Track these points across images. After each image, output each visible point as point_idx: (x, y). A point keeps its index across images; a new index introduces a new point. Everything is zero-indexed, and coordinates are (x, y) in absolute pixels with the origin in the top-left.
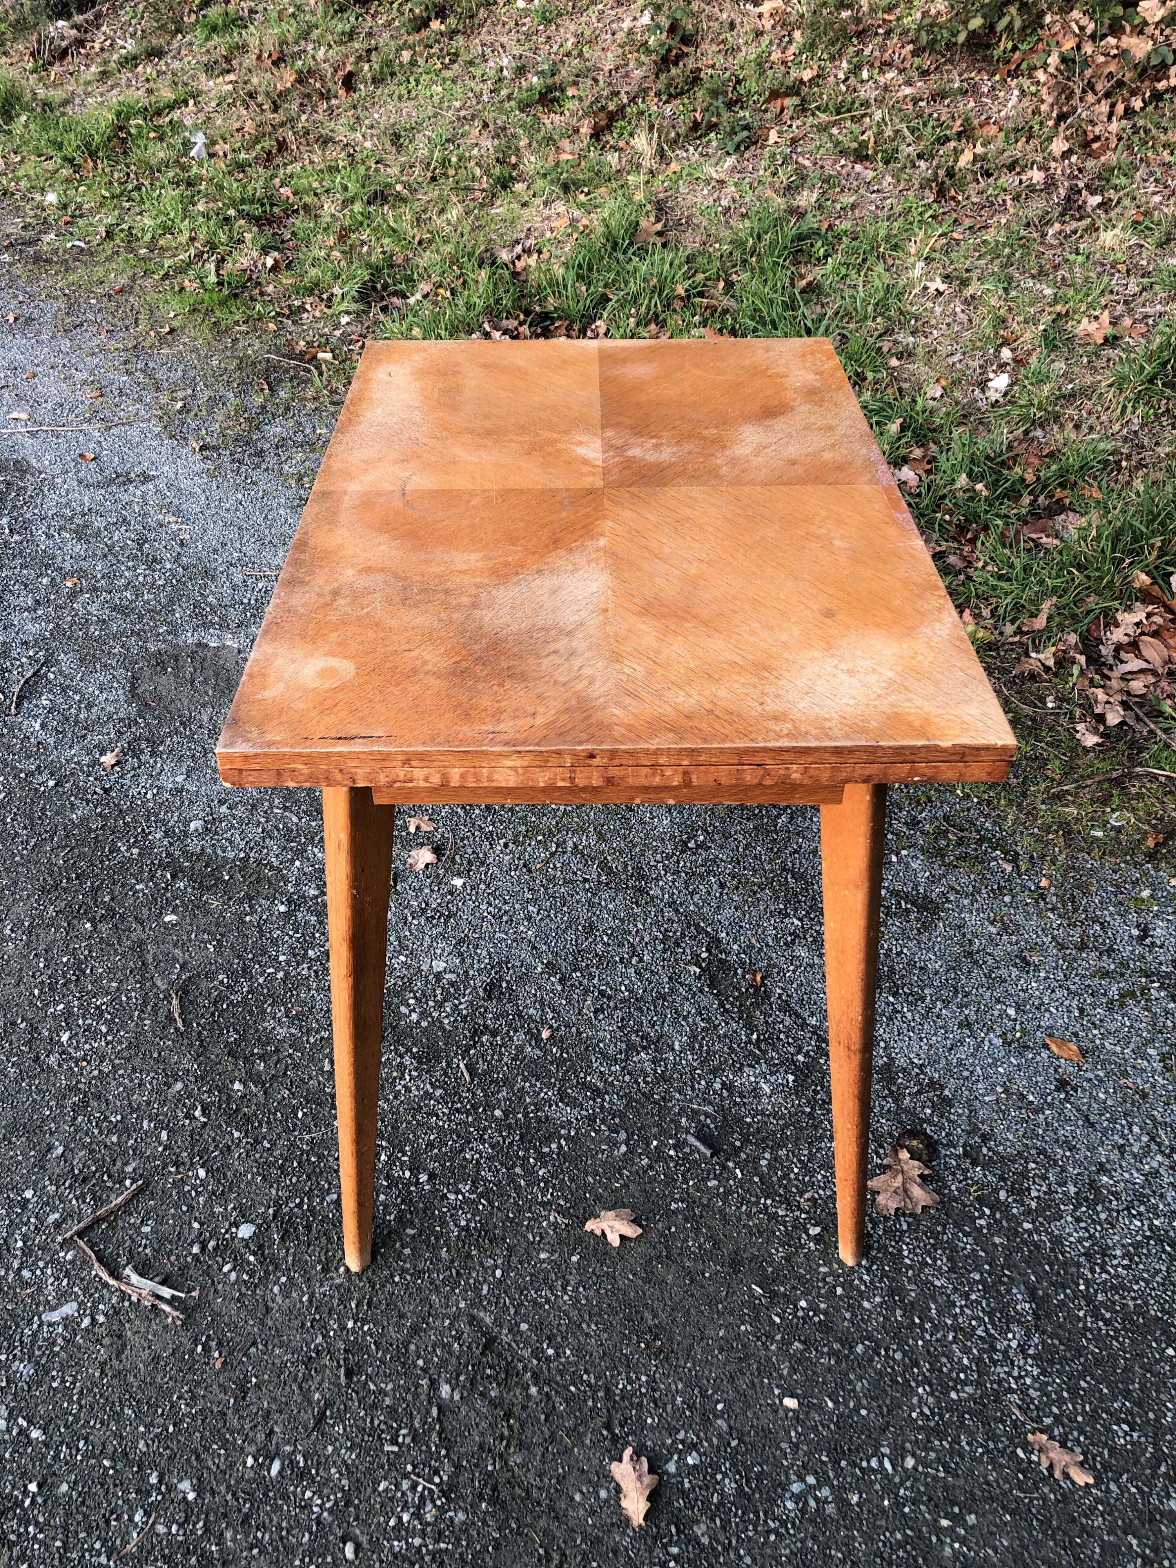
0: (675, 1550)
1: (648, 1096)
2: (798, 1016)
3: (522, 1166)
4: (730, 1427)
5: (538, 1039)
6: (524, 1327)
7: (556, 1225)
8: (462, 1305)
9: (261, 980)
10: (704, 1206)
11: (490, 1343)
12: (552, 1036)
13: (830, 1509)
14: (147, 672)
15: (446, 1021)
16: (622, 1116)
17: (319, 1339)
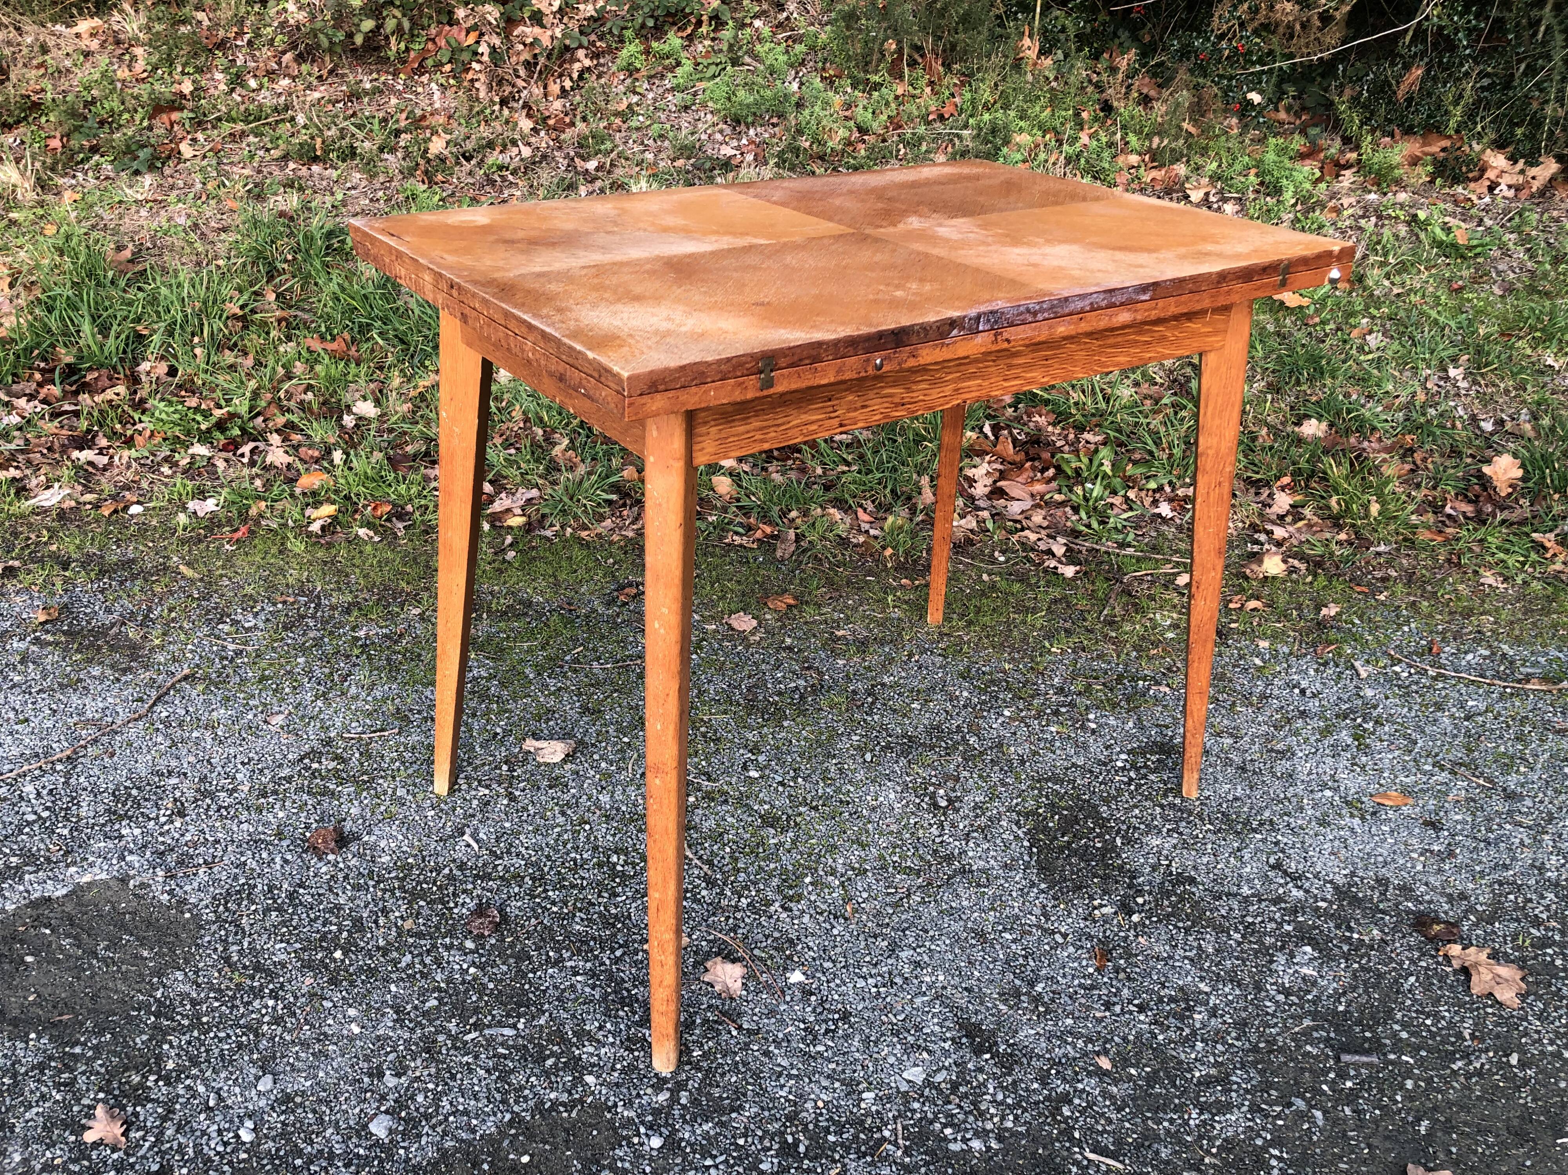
1: (1258, 1050)
10: (1435, 1109)
12: (1112, 1060)
15: (1009, 1124)
16: (1270, 1085)
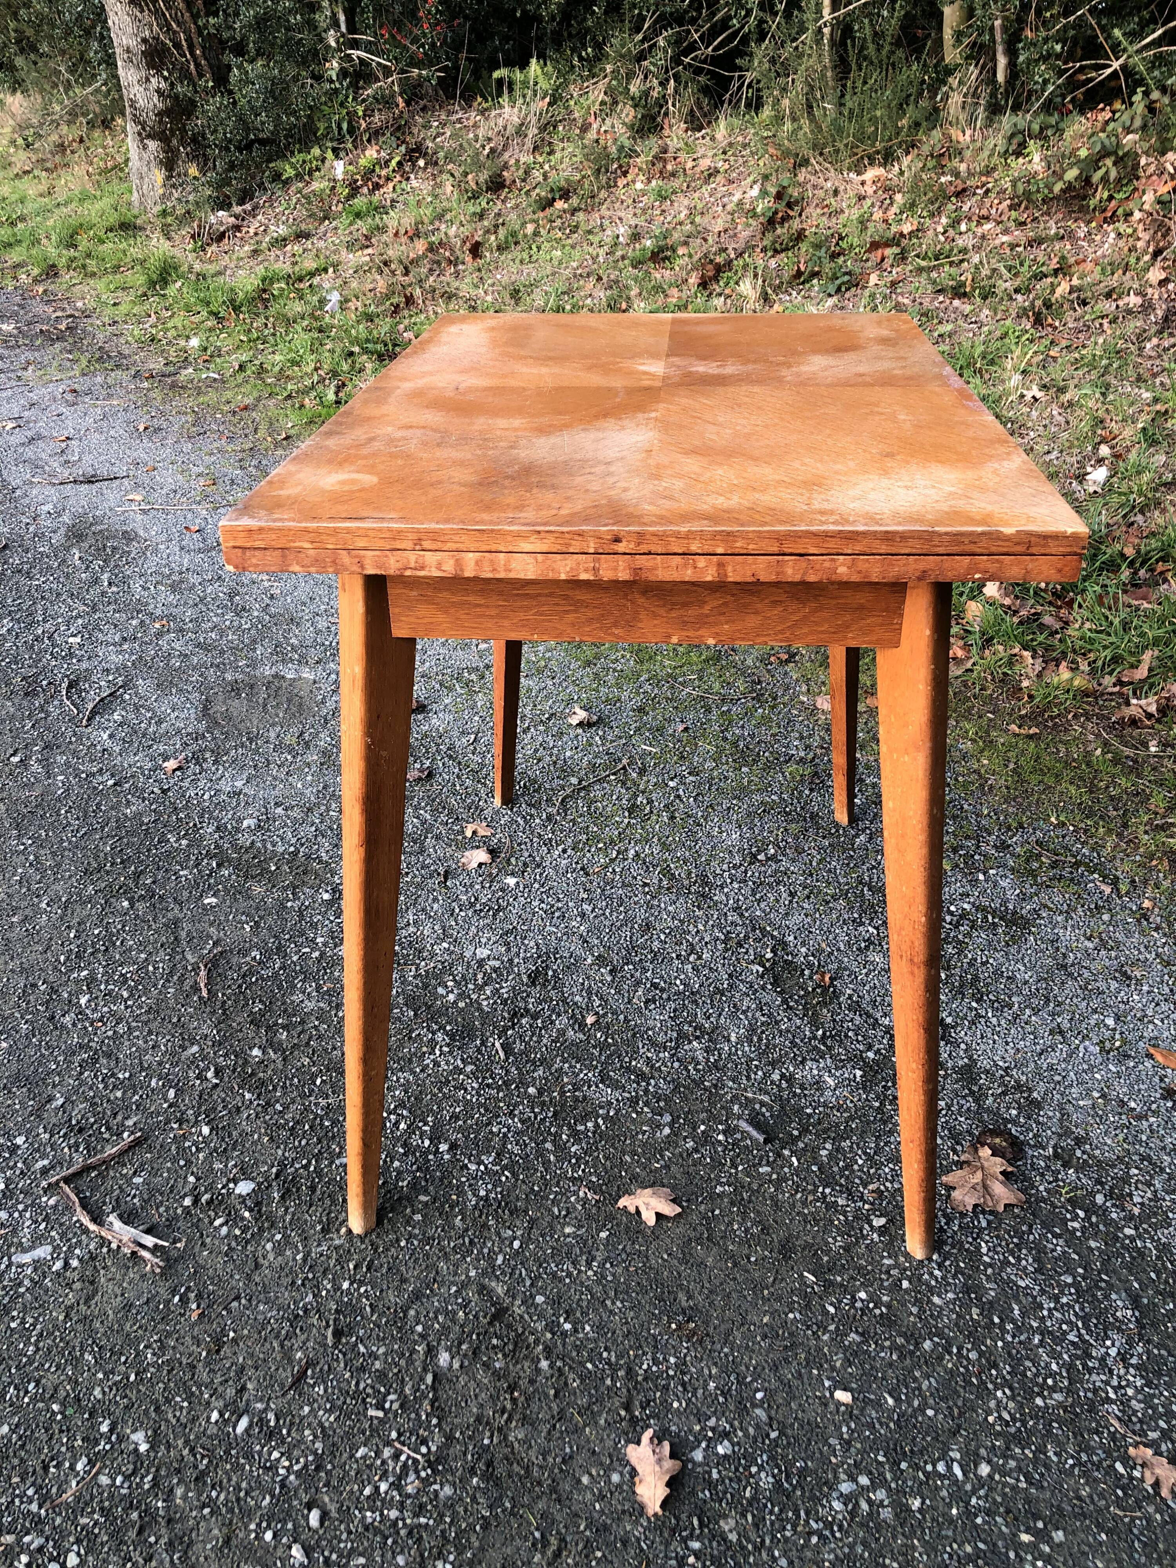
0: (696, 1545)
1: (699, 1083)
2: (869, 1015)
3: (554, 1142)
4: (770, 1418)
5: (582, 1025)
6: (540, 1299)
7: (585, 1200)
8: (473, 1273)
9: (295, 958)
10: (753, 1191)
11: (500, 1313)
12: (597, 1022)
13: (886, 1514)
14: (221, 697)
15: (485, 1003)
16: (668, 1100)
17: (310, 1298)
